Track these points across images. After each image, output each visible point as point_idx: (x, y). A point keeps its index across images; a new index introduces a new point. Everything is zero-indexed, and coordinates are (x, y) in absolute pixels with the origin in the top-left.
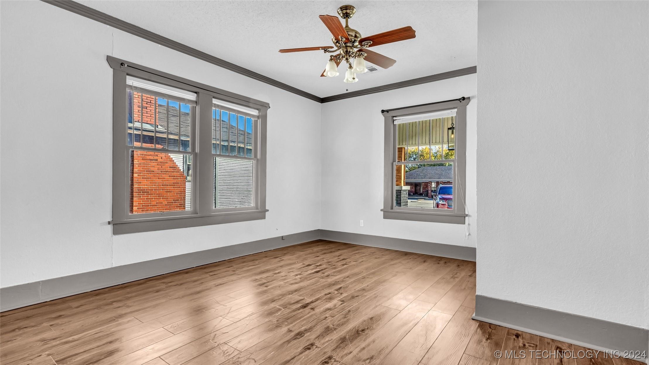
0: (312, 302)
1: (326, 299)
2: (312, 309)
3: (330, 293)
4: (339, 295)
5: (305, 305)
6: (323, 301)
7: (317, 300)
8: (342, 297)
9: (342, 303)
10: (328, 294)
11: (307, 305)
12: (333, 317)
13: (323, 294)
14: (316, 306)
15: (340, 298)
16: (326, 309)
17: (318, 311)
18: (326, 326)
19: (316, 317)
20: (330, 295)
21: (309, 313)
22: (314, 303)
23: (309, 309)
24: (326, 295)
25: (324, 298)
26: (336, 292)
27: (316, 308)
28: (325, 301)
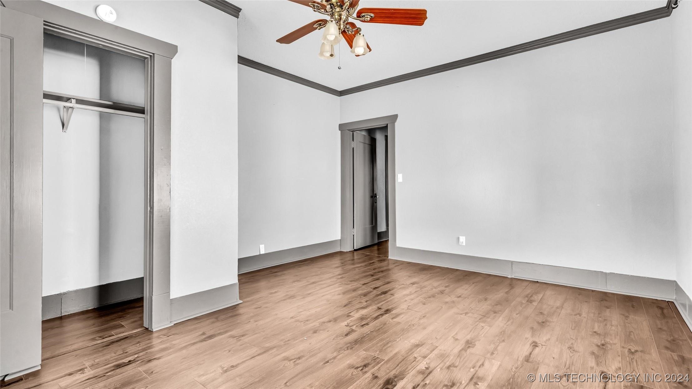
0: (382, 315)
1: (367, 319)
2: (380, 308)
3: (362, 326)
4: (351, 324)
5: (388, 312)
6: (370, 316)
7: (377, 318)
8: (348, 321)
9: (350, 314)
10: (364, 325)
11: (386, 312)
12: (360, 302)
13: (371, 325)
14: (377, 311)
15: (351, 319)
16: (366, 308)
17: (374, 307)
18: (366, 297)
19: (375, 302)
20: (362, 324)
21: (382, 305)
22: (379, 314)
23: (383, 309)
24: (367, 324)
25: (369, 319)
26: (354, 328)
27: (376, 309)
28: (368, 316)
